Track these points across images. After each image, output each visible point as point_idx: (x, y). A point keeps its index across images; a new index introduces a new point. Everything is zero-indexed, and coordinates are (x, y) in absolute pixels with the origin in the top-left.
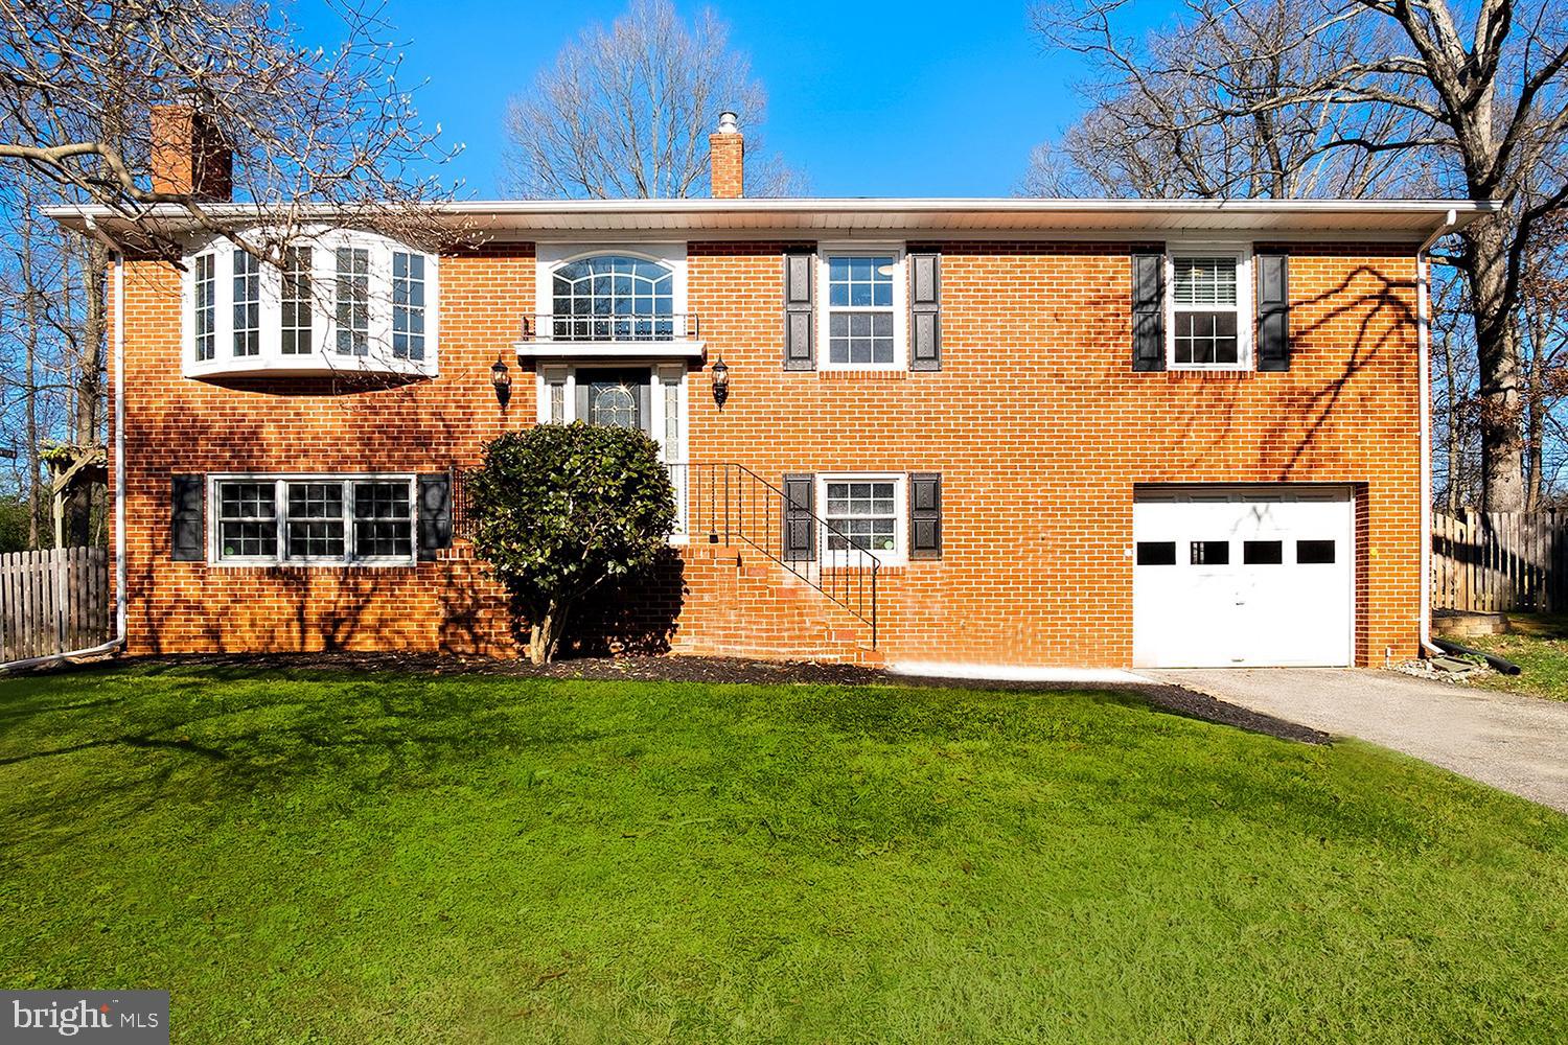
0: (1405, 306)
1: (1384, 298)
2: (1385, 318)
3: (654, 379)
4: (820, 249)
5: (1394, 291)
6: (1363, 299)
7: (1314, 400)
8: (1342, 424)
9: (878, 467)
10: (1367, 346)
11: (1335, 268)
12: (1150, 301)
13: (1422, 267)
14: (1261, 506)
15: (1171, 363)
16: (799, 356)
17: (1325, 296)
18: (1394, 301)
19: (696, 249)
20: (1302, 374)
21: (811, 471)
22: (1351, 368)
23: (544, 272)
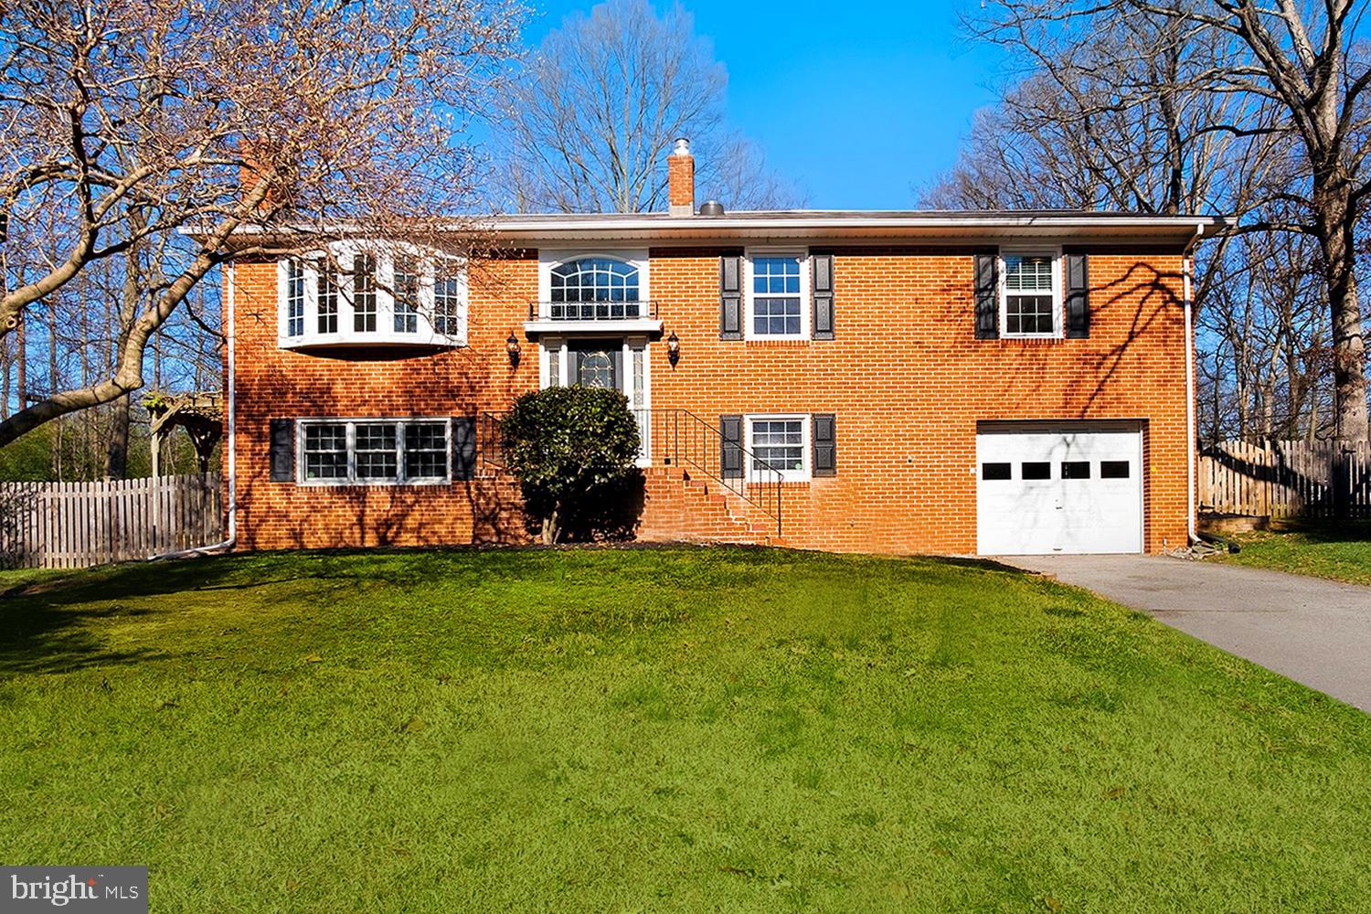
0: (1170, 292)
1: (1155, 285)
2: (1157, 299)
3: (626, 347)
4: (746, 254)
5: (1165, 281)
6: (1139, 286)
7: (1104, 359)
8: (1126, 377)
9: (789, 410)
10: (1143, 320)
11: (1121, 262)
12: (985, 289)
13: (1187, 262)
14: (1069, 437)
15: (1003, 332)
16: (730, 329)
17: (1113, 284)
18: (1163, 288)
19: (655, 253)
20: (1100, 340)
21: (740, 413)
22: (1132, 336)
23: (545, 270)
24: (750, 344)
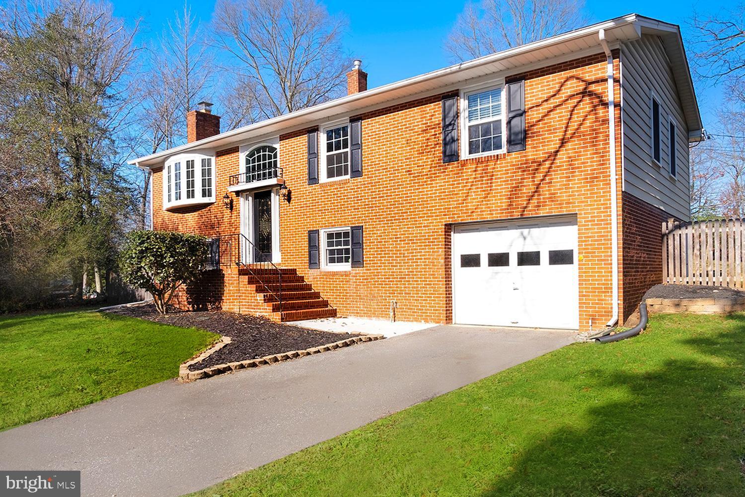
0: (598, 96)
1: (584, 93)
2: (586, 105)
3: (272, 195)
5: (593, 87)
6: (571, 97)
7: (540, 165)
8: (557, 178)
10: (574, 125)
11: (553, 80)
12: (450, 124)
13: (610, 67)
14: (526, 231)
15: (464, 154)
16: (313, 179)
17: (546, 101)
18: (591, 94)
19: (283, 137)
20: (534, 151)
21: (318, 228)
22: (563, 142)
23: (242, 156)
24: (322, 185)
